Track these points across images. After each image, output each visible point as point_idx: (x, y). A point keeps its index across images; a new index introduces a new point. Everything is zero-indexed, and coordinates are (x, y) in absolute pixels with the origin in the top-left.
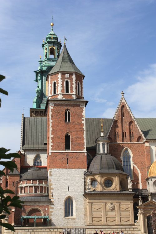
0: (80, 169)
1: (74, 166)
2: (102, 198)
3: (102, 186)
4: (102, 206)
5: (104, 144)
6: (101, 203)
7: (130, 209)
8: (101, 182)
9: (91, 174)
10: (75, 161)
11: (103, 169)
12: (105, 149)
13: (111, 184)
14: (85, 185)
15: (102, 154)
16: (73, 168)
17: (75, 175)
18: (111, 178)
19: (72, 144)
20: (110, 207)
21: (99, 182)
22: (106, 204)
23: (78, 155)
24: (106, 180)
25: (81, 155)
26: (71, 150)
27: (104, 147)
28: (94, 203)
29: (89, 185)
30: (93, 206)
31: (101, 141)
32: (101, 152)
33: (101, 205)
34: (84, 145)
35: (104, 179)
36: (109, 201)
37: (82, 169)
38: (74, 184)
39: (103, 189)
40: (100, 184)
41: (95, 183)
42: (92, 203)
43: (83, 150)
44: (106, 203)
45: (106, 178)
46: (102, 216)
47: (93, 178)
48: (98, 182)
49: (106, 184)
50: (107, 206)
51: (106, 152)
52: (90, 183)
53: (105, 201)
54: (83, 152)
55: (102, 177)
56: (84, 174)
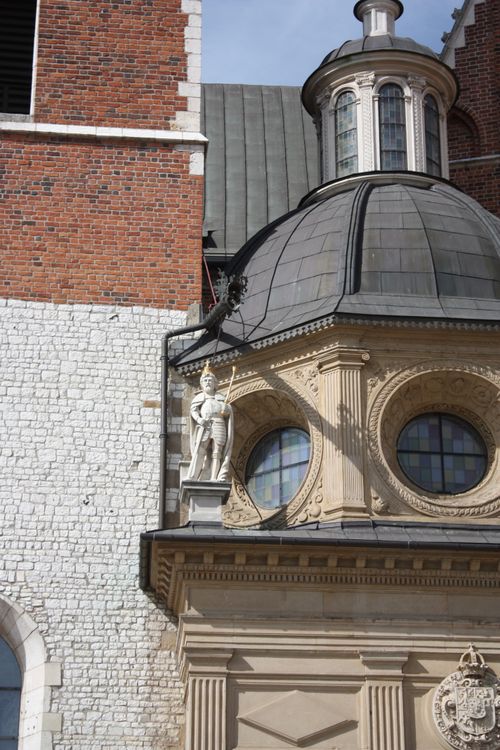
0: (125, 312)
1: (58, 274)
2: (361, 600)
3: (365, 471)
4: (358, 705)
5: (400, 99)
6: (355, 667)
8: (356, 418)
9: (247, 353)
10: (74, 228)
11: (373, 289)
12: (403, 143)
13: (470, 463)
14: (171, 443)
15: (370, 184)
16: (42, 297)
17: (66, 367)
18: (464, 379)
19: (57, 56)
20: (463, 715)
21: (333, 419)
22: (411, 676)
23: (107, 167)
24: (420, 417)
25: (138, 162)
26: (38, 119)
27: (391, 126)
28: (259, 665)
29: (208, 447)
30: (245, 698)
31: (367, 66)
32: (366, 156)
33: (347, 685)
34: (183, 78)
35: (382, 390)
36: (453, 647)
37: (147, 302)
38: (46, 456)
39: (377, 504)
40: (347, 439)
41: (293, 453)
42: (236, 657)
43: (167, 128)
44: (411, 662)
45: (409, 375)
47: (261, 384)
48: (321, 424)
49: (414, 460)
50: (428, 707)
51: (412, 166)
52: (216, 432)
53: (397, 643)
54: (168, 145)
55: (369, 369)
56: (171, 363)
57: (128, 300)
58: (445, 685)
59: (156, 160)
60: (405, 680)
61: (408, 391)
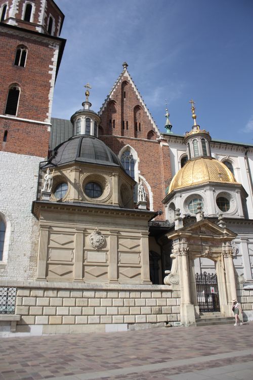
0: (32, 157)
1: (19, 148)
2: (76, 217)
3: (78, 192)
4: (74, 238)
5: (90, 121)
6: (74, 230)
7: (140, 249)
8: (77, 182)
9: (57, 167)
10: (23, 139)
11: (82, 157)
12: (90, 130)
13: (99, 192)
14: (40, 184)
15: (83, 137)
16: (15, 152)
17: (19, 167)
18: (99, 176)
19: (22, 104)
20: (94, 241)
21: (73, 182)
22: (85, 233)
23: (31, 128)
24: (90, 183)
25: (37, 127)
26: (17, 117)
27: (88, 127)
28: (55, 229)
29: (47, 185)
30: (51, 235)
31: (84, 114)
32: (82, 131)
33: (72, 234)
34: (48, 112)
35: (83, 176)
36: (93, 227)
37: (37, 155)
38: (14, 185)
39: (81, 199)
40: (75, 186)
41: (64, 188)
42: (50, 227)
43: (44, 121)
44: (85, 230)
45: (89, 174)
46: (74, 261)
47: (59, 174)
48: (70, 182)
49: (88, 191)
50: (88, 239)
51: (91, 134)
52: (49, 182)
53: (83, 226)
54: (44, 125)
55: (81, 172)
56: (41, 168)
57: (33, 155)
58: (91, 235)
59: (41, 128)
60: (84, 234)
61: (88, 177)
